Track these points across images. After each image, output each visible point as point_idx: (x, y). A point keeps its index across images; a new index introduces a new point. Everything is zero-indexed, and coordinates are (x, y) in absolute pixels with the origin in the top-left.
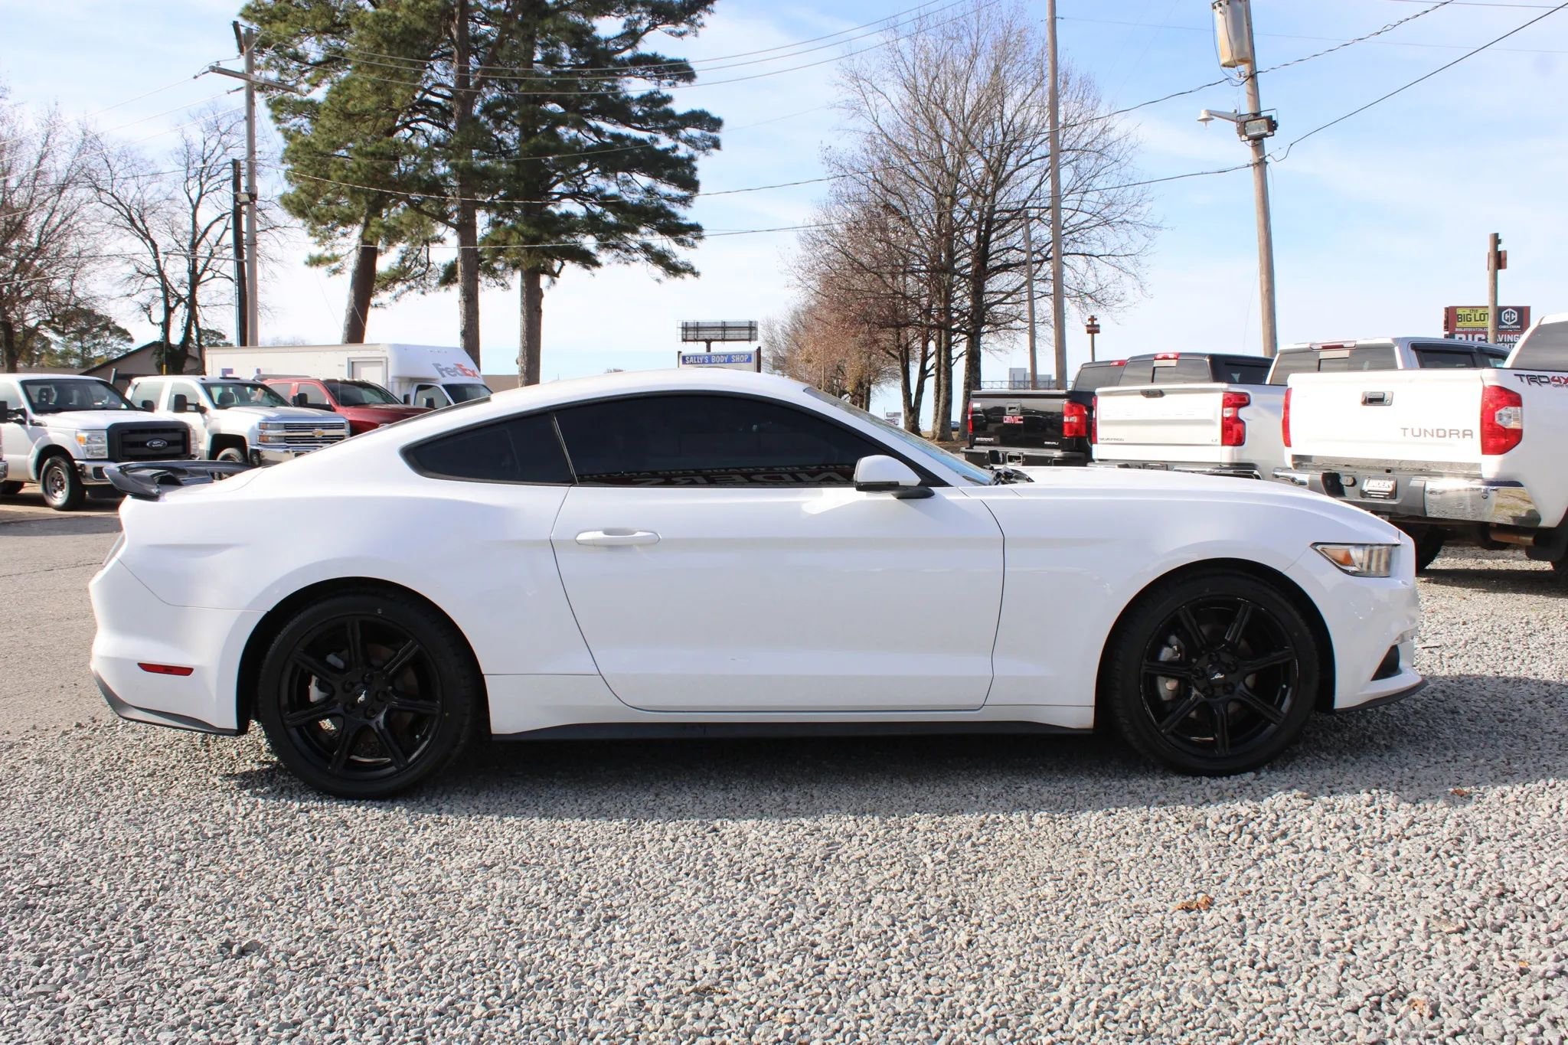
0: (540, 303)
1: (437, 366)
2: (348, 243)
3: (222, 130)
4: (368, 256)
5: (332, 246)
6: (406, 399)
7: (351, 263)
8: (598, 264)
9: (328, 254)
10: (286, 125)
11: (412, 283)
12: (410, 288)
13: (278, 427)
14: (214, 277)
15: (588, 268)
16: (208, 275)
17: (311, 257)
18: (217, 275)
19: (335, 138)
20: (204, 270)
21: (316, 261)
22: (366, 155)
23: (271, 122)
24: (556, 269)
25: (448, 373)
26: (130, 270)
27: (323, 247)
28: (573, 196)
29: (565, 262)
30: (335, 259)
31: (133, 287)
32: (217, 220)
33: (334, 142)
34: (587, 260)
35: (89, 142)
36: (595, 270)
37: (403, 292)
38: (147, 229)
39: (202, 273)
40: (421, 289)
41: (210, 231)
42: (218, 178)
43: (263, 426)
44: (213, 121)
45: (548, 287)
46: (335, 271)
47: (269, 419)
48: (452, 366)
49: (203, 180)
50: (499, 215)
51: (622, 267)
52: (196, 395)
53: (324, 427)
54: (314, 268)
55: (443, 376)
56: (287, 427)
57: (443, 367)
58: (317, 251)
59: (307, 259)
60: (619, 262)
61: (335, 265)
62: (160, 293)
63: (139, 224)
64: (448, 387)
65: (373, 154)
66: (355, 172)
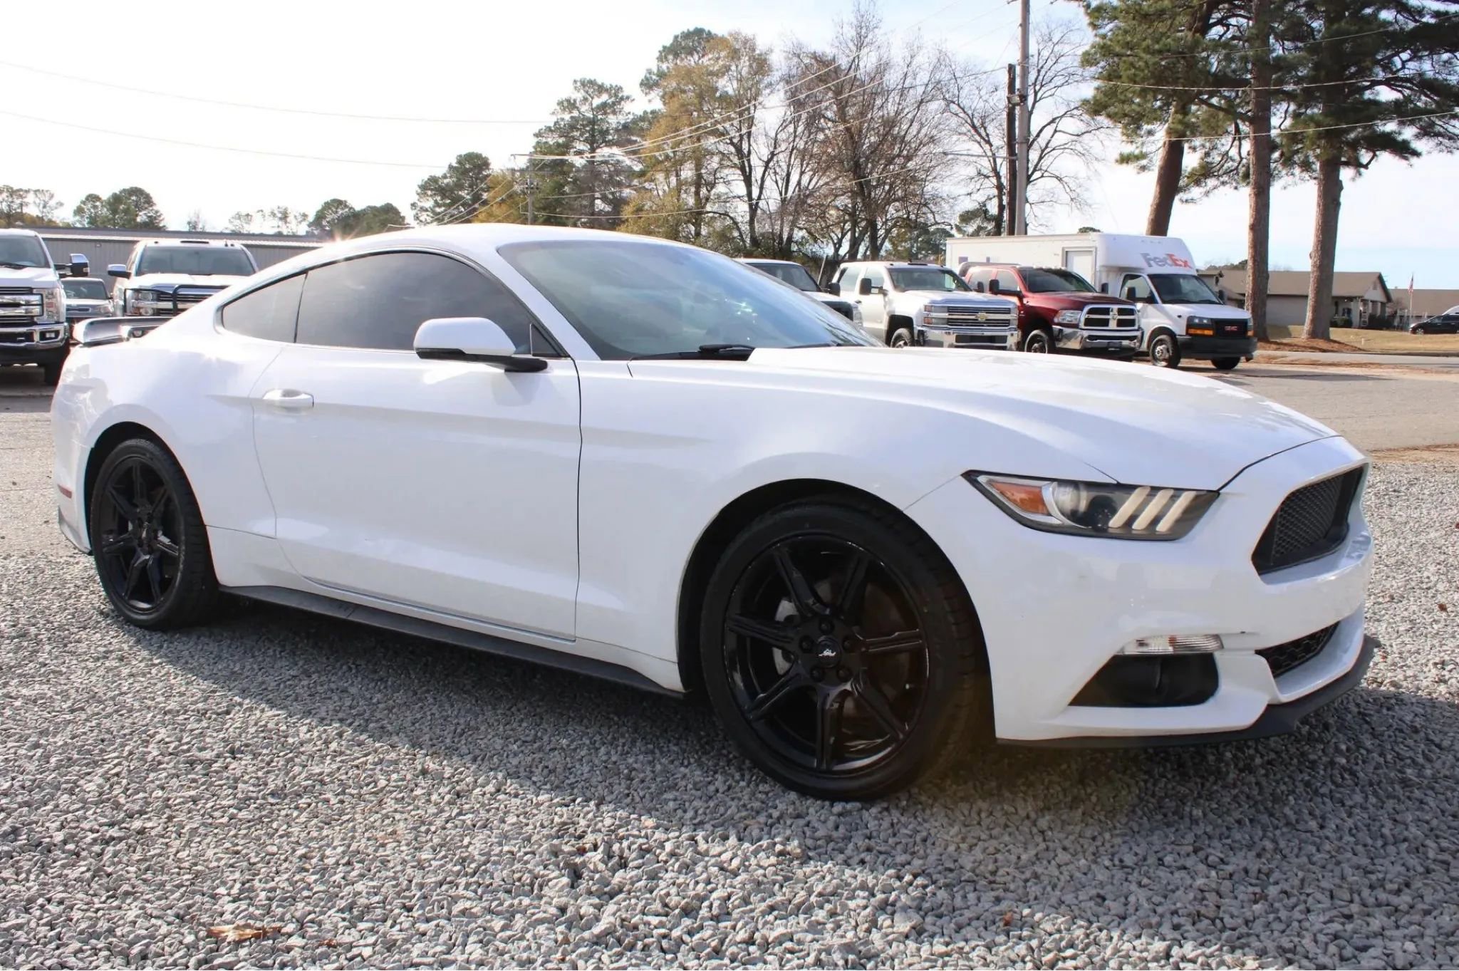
0: (1339, 196)
1: (1145, 256)
2: (1157, 139)
3: (1055, 40)
4: (1174, 153)
5: (1143, 144)
6: (1104, 288)
7: (1157, 159)
8: (1416, 153)
9: (1137, 152)
10: (1102, 31)
11: (1225, 178)
12: (1223, 183)
13: (941, 309)
14: (1042, 176)
15: (1406, 159)
16: (1037, 174)
17: (1121, 155)
18: (1046, 174)
19: (1129, 39)
20: (1035, 170)
21: (1125, 159)
22: (1153, 53)
23: (1090, 29)
24: (1364, 160)
25: (1157, 263)
26: (972, 171)
27: (1134, 145)
28: (1387, 83)
29: (1378, 153)
30: (1143, 156)
31: (972, 187)
32: (1049, 124)
33: (1128, 43)
34: (1403, 150)
35: (941, 61)
36: (1414, 160)
37: (1215, 188)
38: (987, 135)
39: (1033, 173)
40: (1234, 184)
41: (1041, 135)
42: (1052, 85)
43: (928, 309)
44: (1047, 33)
45: (1353, 179)
46: (1143, 168)
47: (934, 302)
48: (1162, 256)
49: (1037, 88)
50: (1299, 106)
51: (1445, 156)
52: (882, 280)
53: (988, 311)
54: (1124, 165)
55: (1150, 266)
56: (951, 310)
57: (1152, 256)
58: (1129, 149)
59: (1118, 157)
60: (1441, 151)
61: (1144, 162)
62: (995, 192)
63: (982, 131)
64: (1152, 277)
65: (1160, 52)
66: (1143, 71)
